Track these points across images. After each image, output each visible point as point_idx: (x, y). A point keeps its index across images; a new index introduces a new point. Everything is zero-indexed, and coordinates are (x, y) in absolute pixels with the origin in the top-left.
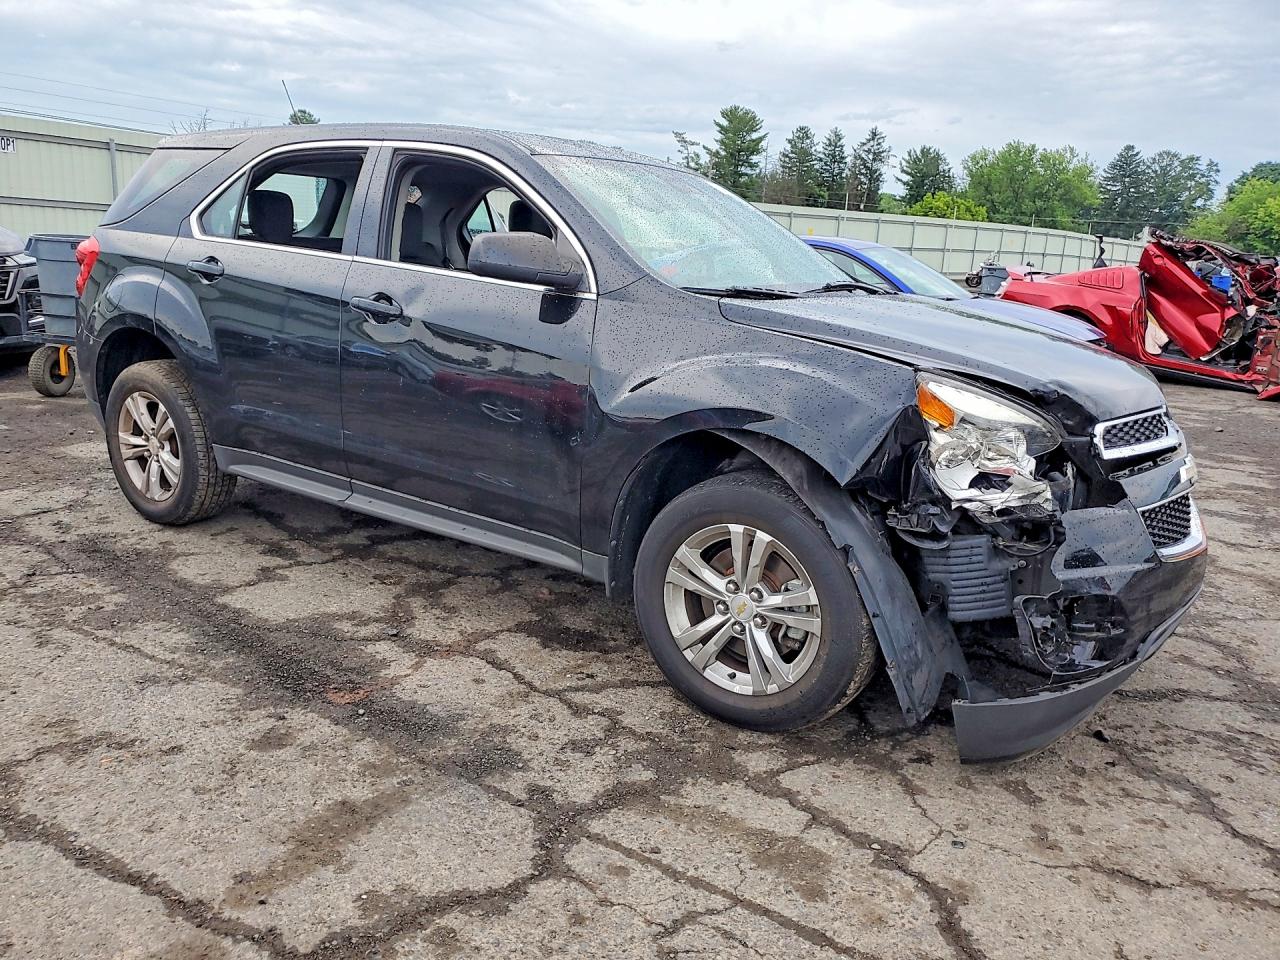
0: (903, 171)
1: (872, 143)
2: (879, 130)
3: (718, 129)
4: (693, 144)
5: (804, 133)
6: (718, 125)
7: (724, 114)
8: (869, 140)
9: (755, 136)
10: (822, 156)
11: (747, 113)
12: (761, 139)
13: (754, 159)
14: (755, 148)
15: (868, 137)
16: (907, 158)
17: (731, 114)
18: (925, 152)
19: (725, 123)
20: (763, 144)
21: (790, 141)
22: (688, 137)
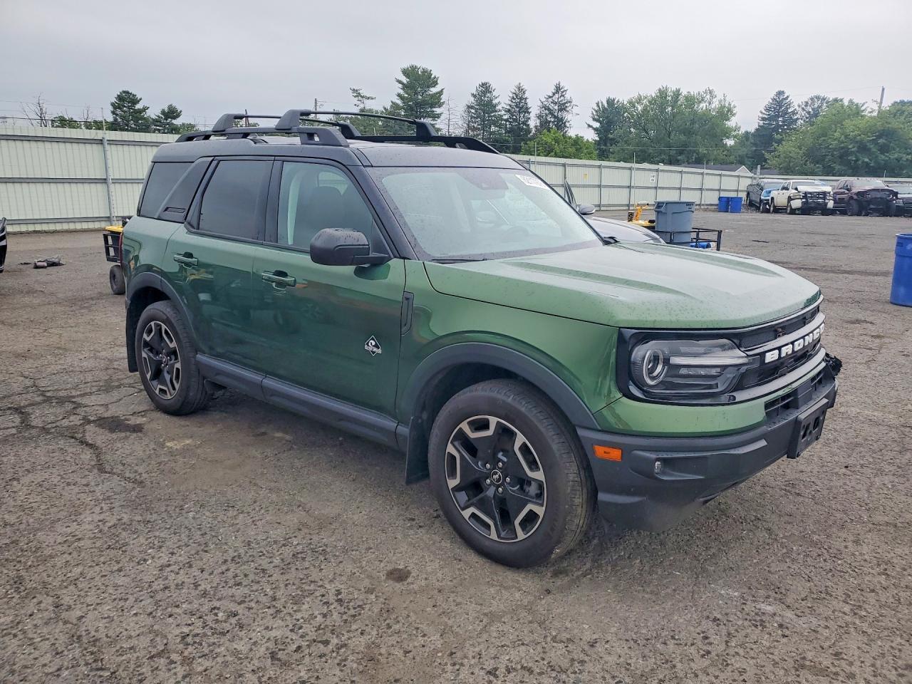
0: (594, 119)
1: (557, 96)
2: (562, 85)
3: (400, 86)
4: (368, 98)
5: (486, 88)
6: (400, 82)
7: (405, 72)
8: (554, 94)
9: (434, 90)
10: (508, 107)
11: (424, 71)
12: (441, 92)
13: (437, 110)
14: (436, 100)
15: (554, 91)
16: (597, 108)
17: (410, 72)
18: (610, 102)
19: (405, 80)
20: (444, 98)
21: (474, 96)
22: (363, 93)
